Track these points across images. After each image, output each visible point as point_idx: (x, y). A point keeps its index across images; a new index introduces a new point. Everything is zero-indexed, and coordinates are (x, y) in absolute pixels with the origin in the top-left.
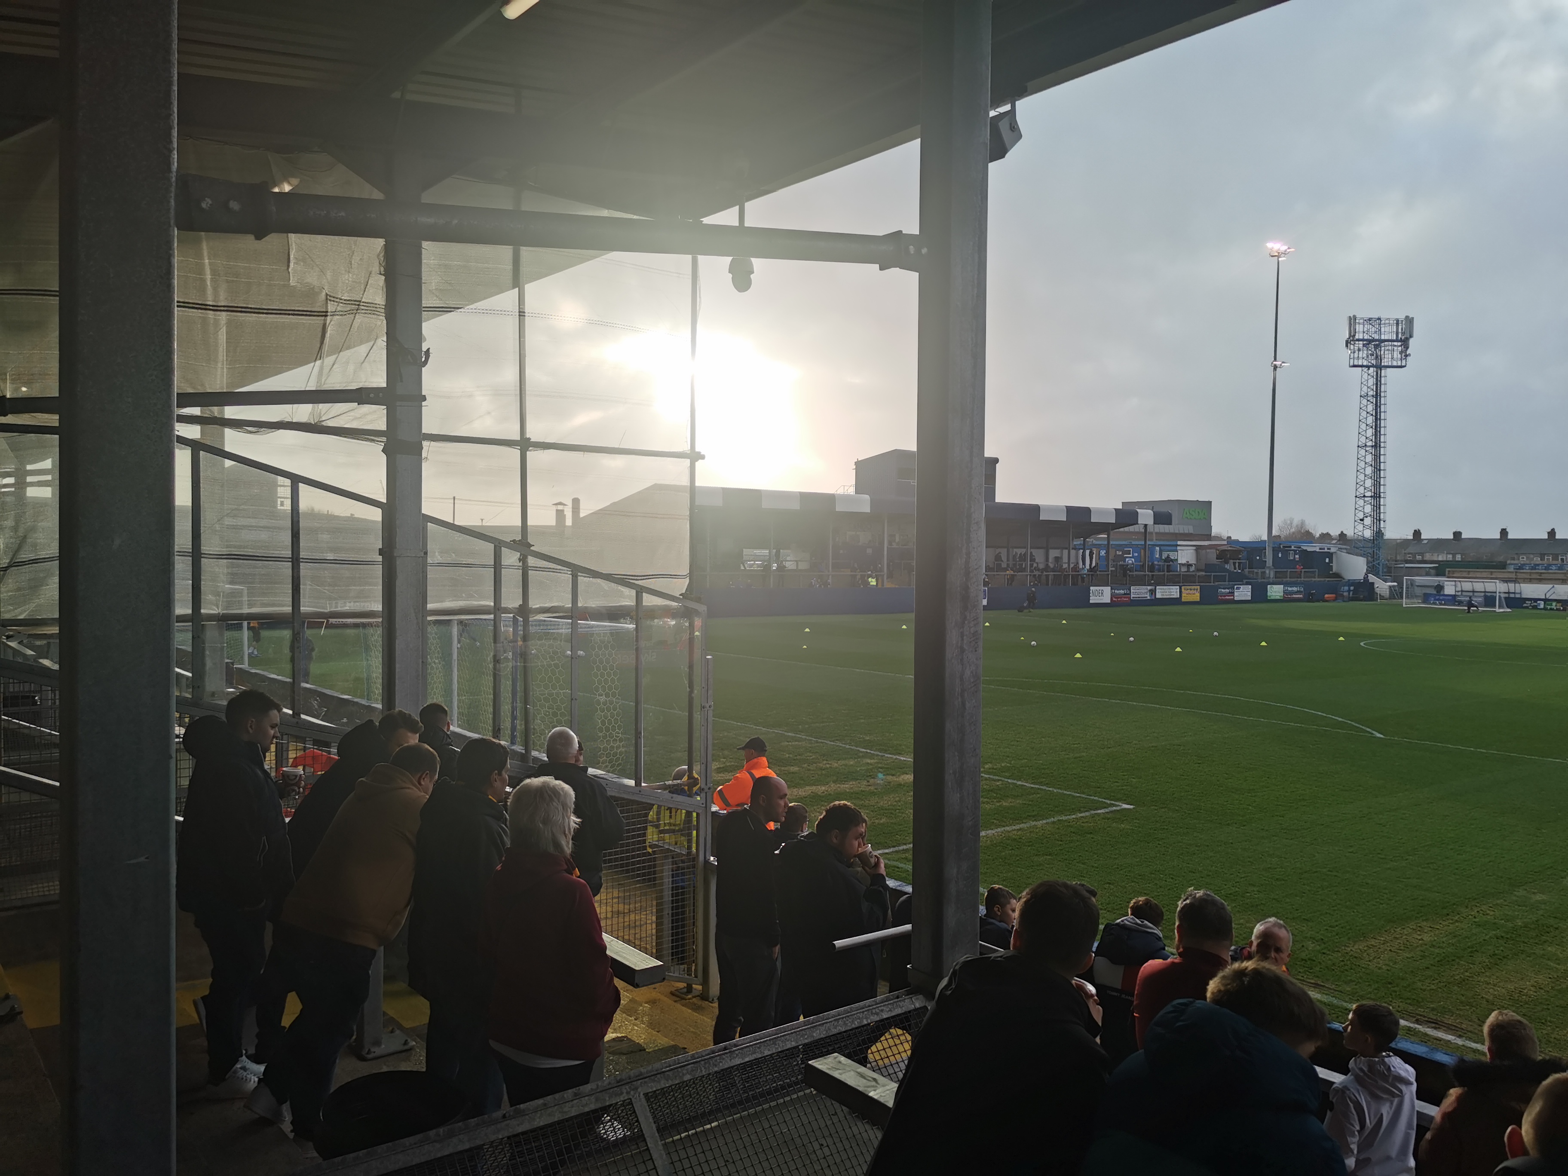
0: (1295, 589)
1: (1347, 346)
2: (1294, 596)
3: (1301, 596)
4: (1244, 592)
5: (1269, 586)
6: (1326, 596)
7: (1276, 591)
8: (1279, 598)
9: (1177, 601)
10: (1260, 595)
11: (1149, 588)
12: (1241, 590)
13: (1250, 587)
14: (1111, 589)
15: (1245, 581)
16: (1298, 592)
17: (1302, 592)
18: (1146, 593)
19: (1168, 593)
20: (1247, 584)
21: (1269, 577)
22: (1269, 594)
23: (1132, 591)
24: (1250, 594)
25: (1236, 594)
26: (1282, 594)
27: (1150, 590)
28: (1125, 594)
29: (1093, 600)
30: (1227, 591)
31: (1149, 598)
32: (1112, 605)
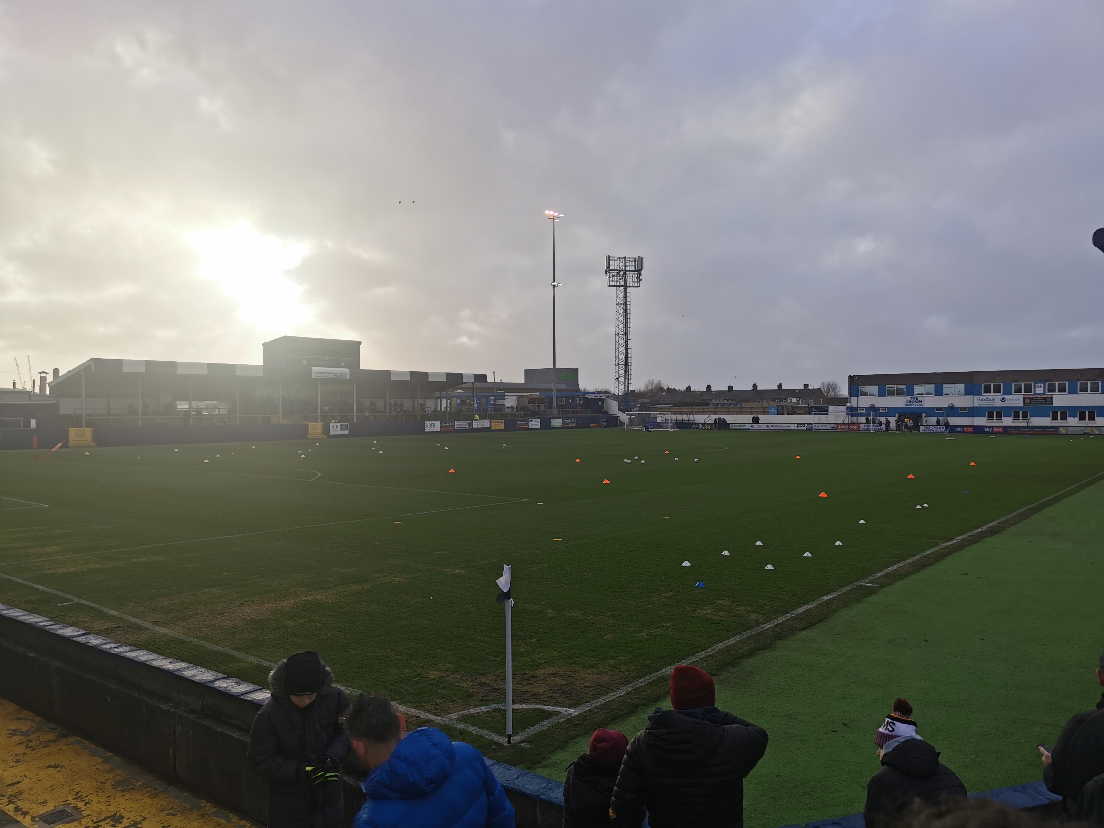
0: (570, 421)
1: (606, 273)
2: (569, 425)
3: (574, 425)
4: (535, 424)
5: (552, 420)
6: (591, 424)
7: (557, 422)
8: (559, 426)
9: (489, 430)
10: (546, 424)
11: (468, 422)
12: (533, 422)
13: (539, 420)
14: (441, 423)
15: (536, 416)
16: (572, 423)
17: (575, 422)
18: (466, 425)
19: (481, 425)
20: (538, 418)
21: (554, 414)
22: (552, 424)
23: (456, 424)
24: (539, 424)
25: (529, 424)
26: (561, 424)
27: (469, 423)
28: (450, 426)
29: (427, 430)
30: (523, 423)
31: (468, 428)
32: (441, 432)
